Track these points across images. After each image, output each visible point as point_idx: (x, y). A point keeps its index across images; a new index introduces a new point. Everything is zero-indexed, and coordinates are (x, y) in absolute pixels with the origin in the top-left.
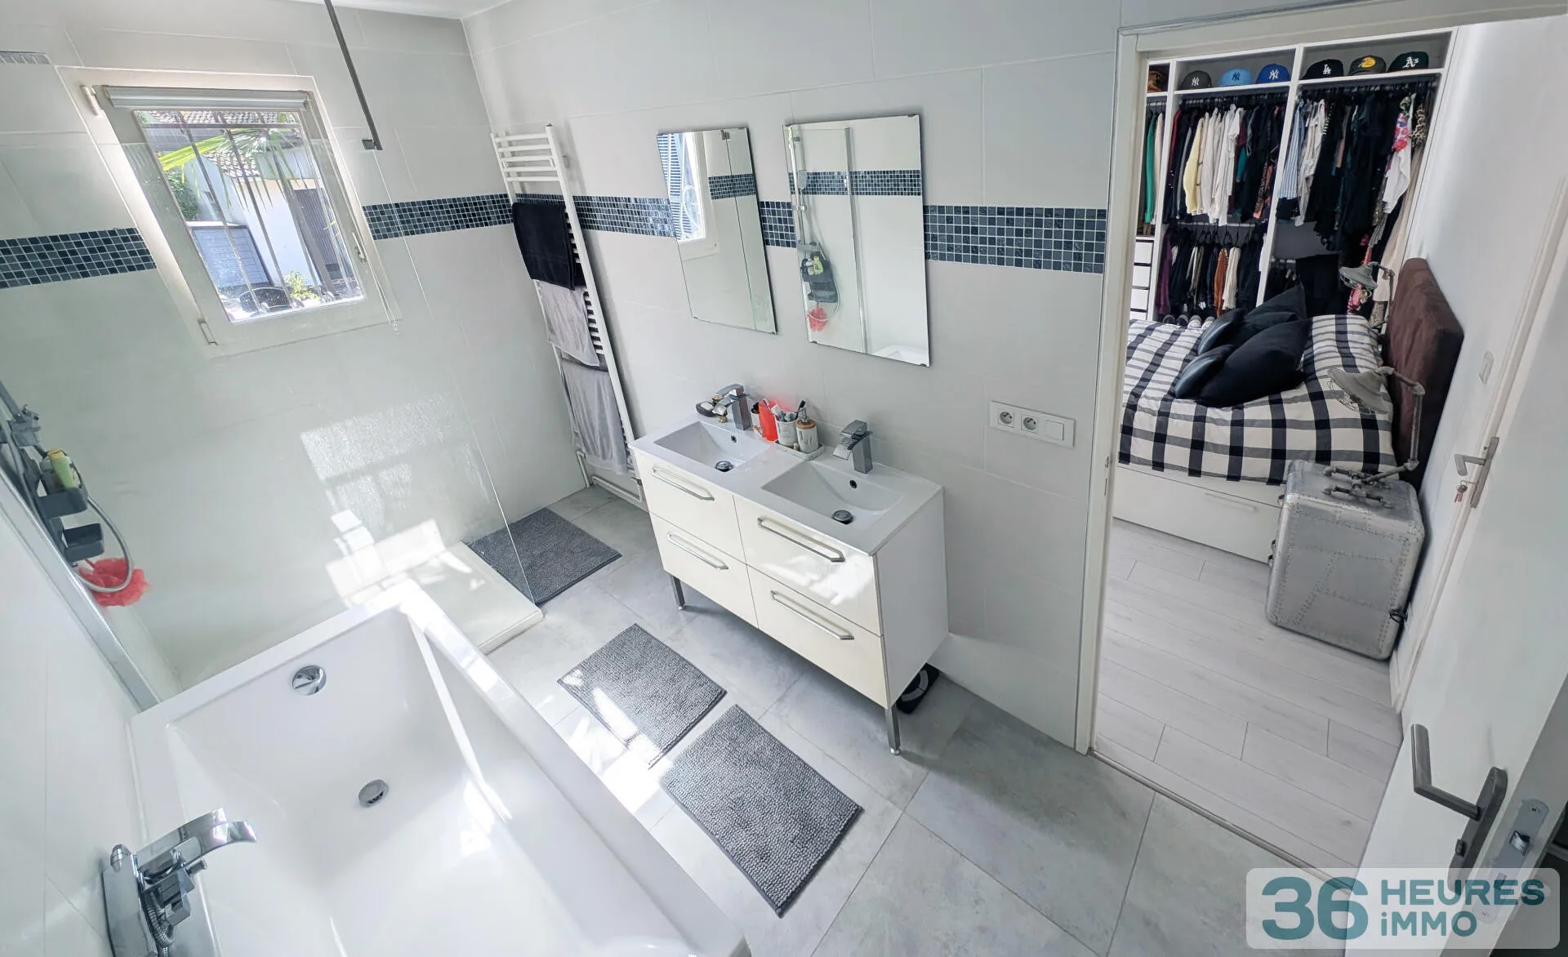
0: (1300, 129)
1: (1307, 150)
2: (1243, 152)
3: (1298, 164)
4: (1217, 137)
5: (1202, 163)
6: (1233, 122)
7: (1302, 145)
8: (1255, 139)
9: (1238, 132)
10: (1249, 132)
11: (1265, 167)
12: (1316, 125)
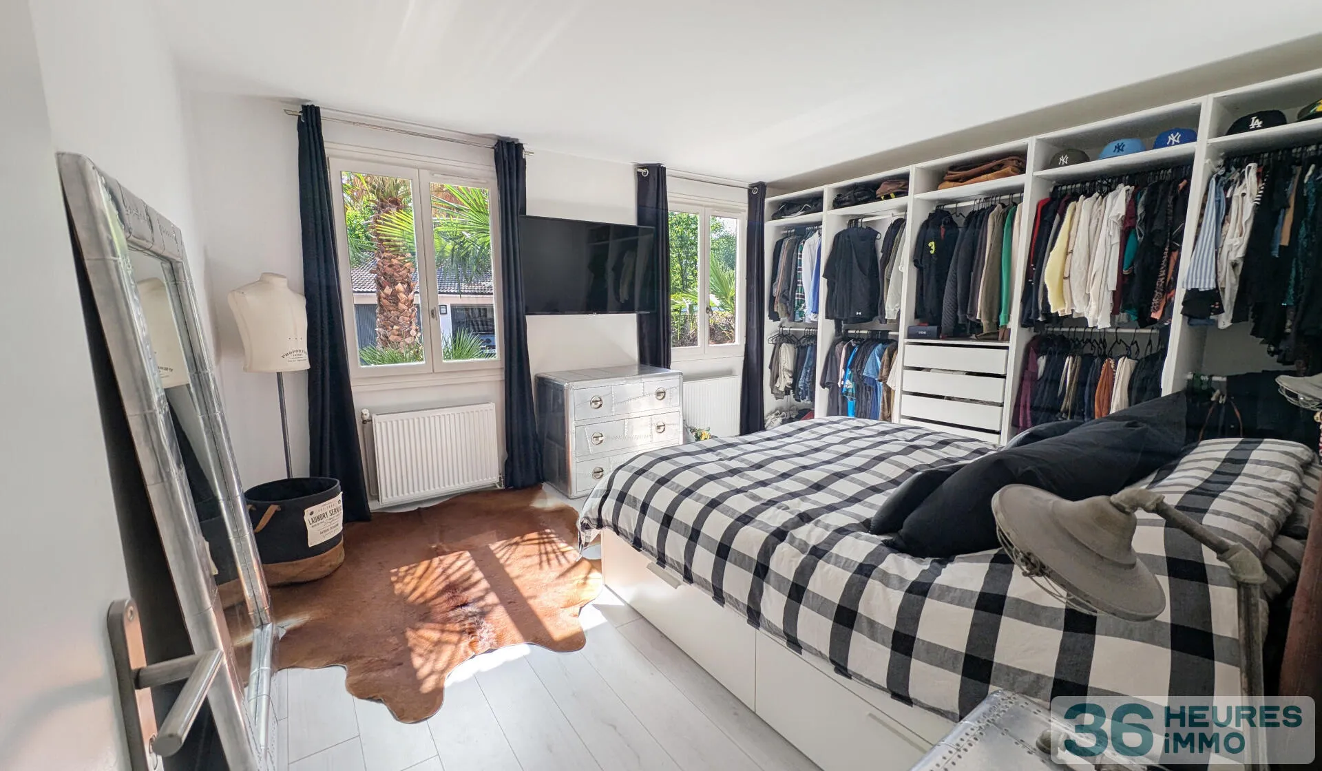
0: (1218, 202)
1: (1231, 228)
2: (1132, 237)
3: (1216, 247)
4: (1094, 222)
5: (1072, 252)
6: (1117, 202)
7: (1221, 221)
8: (1149, 219)
9: (1122, 212)
10: (1140, 211)
11: (1166, 253)
12: (1244, 195)
